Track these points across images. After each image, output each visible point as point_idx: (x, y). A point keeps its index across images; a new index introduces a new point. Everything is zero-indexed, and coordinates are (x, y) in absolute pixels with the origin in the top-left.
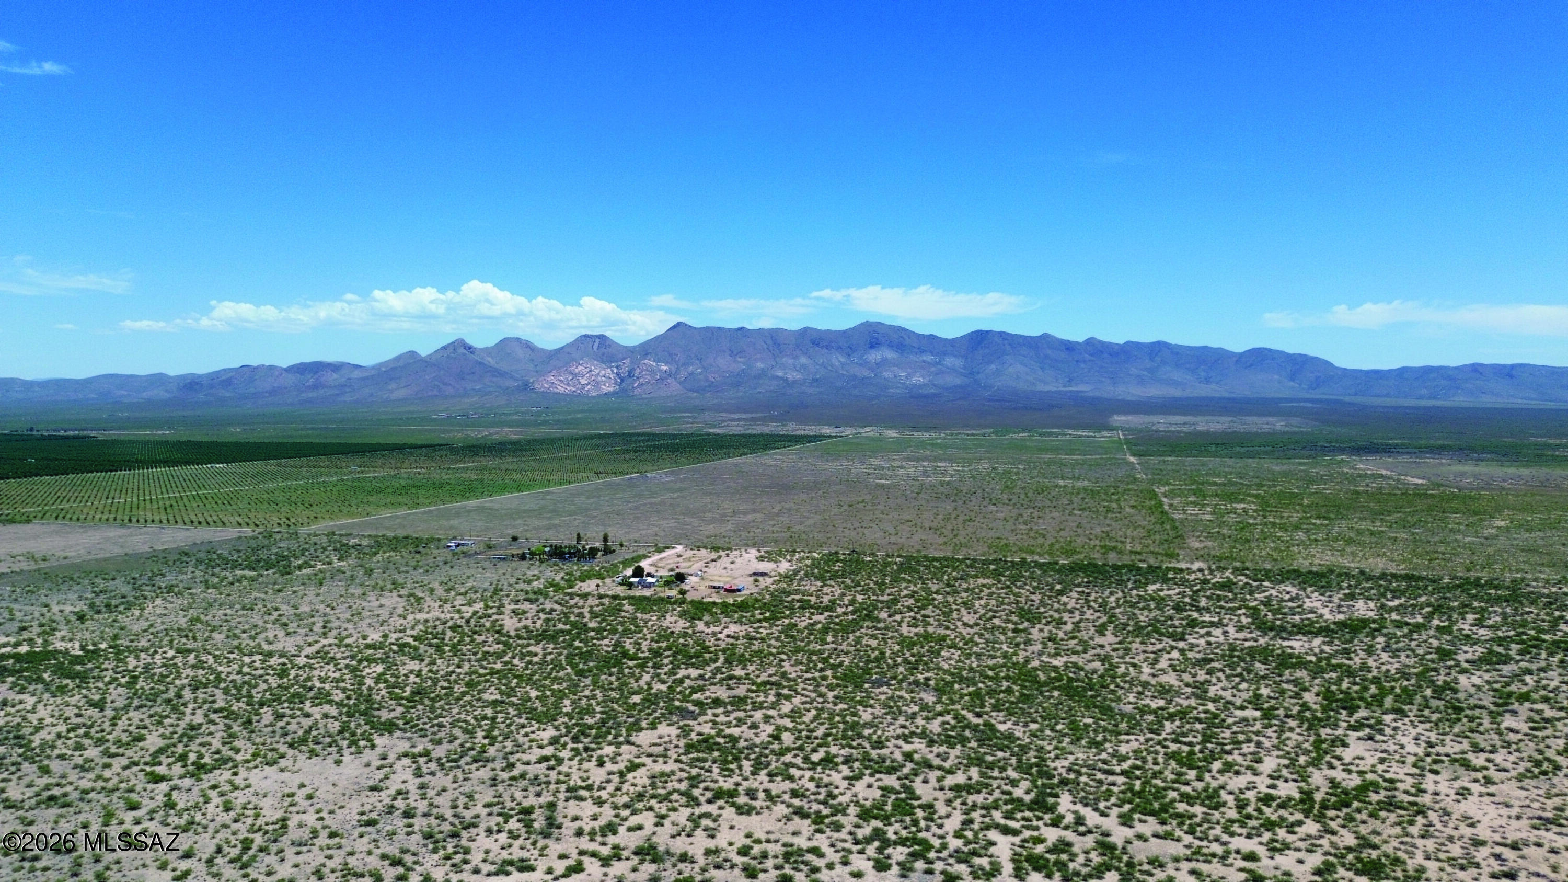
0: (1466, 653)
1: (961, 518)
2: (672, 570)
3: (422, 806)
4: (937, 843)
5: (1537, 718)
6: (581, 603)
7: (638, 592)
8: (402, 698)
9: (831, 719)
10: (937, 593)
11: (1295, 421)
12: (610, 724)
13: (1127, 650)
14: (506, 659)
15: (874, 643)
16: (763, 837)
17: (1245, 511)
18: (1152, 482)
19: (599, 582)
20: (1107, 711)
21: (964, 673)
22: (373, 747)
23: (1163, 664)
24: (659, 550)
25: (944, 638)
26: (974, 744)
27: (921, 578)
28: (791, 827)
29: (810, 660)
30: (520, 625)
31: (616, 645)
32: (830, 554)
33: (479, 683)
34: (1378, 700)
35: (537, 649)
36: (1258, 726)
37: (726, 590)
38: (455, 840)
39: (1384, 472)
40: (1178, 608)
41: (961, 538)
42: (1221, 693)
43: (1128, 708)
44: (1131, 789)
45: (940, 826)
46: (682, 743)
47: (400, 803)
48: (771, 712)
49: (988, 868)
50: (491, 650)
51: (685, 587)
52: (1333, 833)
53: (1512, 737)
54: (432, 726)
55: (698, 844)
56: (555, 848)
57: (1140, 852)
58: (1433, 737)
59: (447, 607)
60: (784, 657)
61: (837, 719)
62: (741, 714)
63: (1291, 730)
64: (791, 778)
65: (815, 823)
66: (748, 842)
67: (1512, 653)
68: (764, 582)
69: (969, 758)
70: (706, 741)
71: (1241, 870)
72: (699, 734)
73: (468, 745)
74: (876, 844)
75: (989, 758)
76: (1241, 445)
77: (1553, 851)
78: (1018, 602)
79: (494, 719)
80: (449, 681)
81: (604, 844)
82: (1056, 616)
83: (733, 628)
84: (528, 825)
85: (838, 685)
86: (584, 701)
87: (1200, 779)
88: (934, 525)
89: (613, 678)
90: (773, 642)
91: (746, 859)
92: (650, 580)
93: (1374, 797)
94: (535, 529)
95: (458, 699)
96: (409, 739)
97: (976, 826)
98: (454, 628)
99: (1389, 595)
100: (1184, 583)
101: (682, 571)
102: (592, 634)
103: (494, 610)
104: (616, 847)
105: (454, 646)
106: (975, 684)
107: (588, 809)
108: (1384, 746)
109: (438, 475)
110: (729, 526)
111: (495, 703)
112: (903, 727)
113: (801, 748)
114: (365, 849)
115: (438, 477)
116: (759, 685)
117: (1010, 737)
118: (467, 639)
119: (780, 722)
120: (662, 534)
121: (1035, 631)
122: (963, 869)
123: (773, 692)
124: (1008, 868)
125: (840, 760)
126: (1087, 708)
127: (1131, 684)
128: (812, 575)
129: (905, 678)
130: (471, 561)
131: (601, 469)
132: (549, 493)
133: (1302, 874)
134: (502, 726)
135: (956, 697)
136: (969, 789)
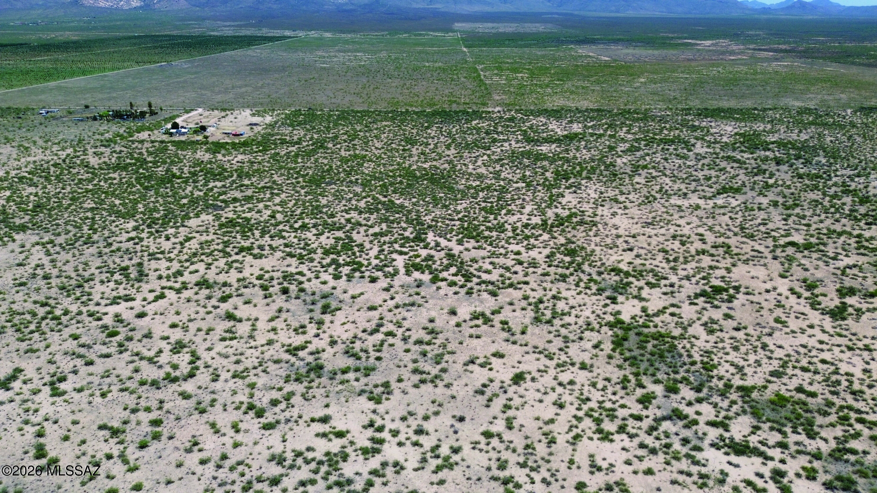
0: (622, 147)
1: (372, 87)
2: (197, 124)
3: (55, 272)
4: (365, 263)
5: (649, 176)
6: (140, 146)
7: (177, 138)
8: (28, 210)
9: (304, 204)
10: (360, 131)
11: (549, 26)
12: (170, 216)
13: (461, 157)
14: (95, 182)
15: (326, 161)
16: (270, 269)
17: (522, 78)
18: (475, 63)
19: (150, 133)
20: (451, 189)
21: (377, 175)
22: (14, 241)
23: (479, 163)
24: (188, 112)
25: (365, 156)
26: (383, 212)
27: (350, 123)
28: (286, 262)
29: (289, 173)
30: (100, 161)
31: (167, 171)
32: (296, 111)
33: (79, 198)
34: (580, 173)
35: (116, 175)
36: (524, 191)
37: (233, 135)
38: (81, 289)
39: (591, 54)
40: (487, 133)
41: (372, 98)
42: (507, 176)
43: (462, 187)
44: (463, 227)
45: (367, 254)
46: (217, 224)
47: (39, 271)
48: (268, 203)
49: (392, 272)
50: (84, 177)
51: (206, 134)
52: (555, 238)
53: (638, 186)
54: (52, 225)
55: (233, 277)
56: (146, 287)
57: (467, 256)
58: (603, 189)
59: (48, 152)
60: (273, 172)
61: (307, 204)
62: (251, 206)
63: (539, 191)
64: (284, 238)
65: (299, 259)
66: (262, 272)
67: (642, 146)
68: (256, 129)
69: (381, 219)
70: (231, 221)
71: (513, 260)
72: (226, 218)
73: (79, 235)
74: (334, 266)
75: (392, 218)
76: (522, 40)
77: (650, 237)
78: (404, 134)
79: (93, 219)
80: (58, 198)
81: (176, 282)
82: (425, 141)
83: (240, 157)
84: (127, 276)
85: (307, 186)
86: (151, 205)
87: (495, 219)
88: (357, 91)
89: (168, 190)
90: (266, 164)
91: (261, 282)
92: (183, 130)
93: (574, 220)
94: (100, 100)
95: (66, 209)
96: (38, 234)
97: (386, 253)
98: (55, 165)
99: (589, 120)
100: (491, 119)
101: (204, 124)
102: (150, 165)
103: (81, 153)
104: (183, 283)
105: (57, 177)
106: (383, 180)
107: (163, 264)
108: (581, 195)
109: (23, 65)
110: (231, 95)
111: (92, 209)
112: (345, 206)
113: (288, 221)
114: (23, 298)
115: (23, 67)
116: (259, 189)
117: (402, 206)
118: (66, 172)
119: (274, 208)
120: (187, 101)
121: (414, 150)
122: (379, 274)
123: (268, 192)
124: (402, 271)
125: (310, 226)
126: (441, 188)
127: (463, 174)
128: (286, 123)
129: (344, 180)
130: (59, 122)
131: (140, 60)
132: (105, 76)
133: (541, 258)
134: (100, 222)
135: (373, 188)
136: (382, 234)
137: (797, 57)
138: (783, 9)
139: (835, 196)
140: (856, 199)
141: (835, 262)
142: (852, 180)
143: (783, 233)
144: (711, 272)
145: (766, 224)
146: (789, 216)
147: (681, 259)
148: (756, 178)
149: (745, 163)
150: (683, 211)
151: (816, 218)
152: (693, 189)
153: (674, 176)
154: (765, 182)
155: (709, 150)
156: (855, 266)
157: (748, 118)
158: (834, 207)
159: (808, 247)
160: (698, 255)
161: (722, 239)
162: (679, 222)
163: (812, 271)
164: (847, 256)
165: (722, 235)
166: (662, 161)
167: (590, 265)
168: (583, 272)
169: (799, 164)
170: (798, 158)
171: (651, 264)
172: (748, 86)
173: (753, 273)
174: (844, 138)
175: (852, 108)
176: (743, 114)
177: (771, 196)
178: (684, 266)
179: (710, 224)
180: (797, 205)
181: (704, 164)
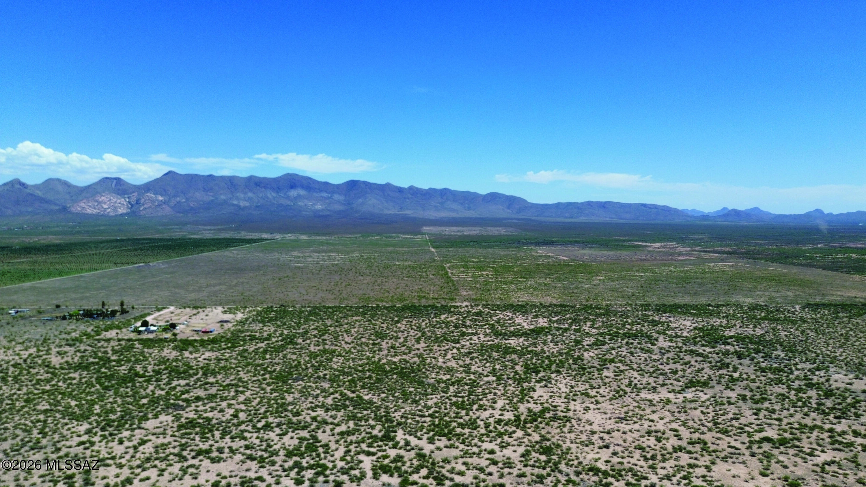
0: (587, 341)
1: (344, 284)
2: (167, 321)
4: (330, 465)
5: (617, 370)
6: (106, 345)
7: (145, 336)
9: (268, 403)
10: (331, 326)
11: (510, 229)
12: (127, 417)
13: (431, 350)
14: (54, 383)
15: (294, 357)
16: (227, 474)
17: (487, 275)
18: (442, 261)
19: (118, 331)
20: (421, 383)
21: (346, 370)
23: (449, 356)
24: (159, 310)
25: (334, 351)
26: (351, 408)
27: (321, 318)
28: (245, 466)
29: (256, 370)
30: (63, 361)
31: (131, 369)
32: (268, 308)
33: (34, 399)
34: (549, 367)
35: (76, 375)
36: (495, 385)
37: (203, 332)
39: (550, 254)
40: (456, 327)
41: (344, 295)
42: (477, 369)
43: (432, 381)
44: (433, 424)
45: (332, 456)
46: (176, 425)
48: (232, 402)
49: (359, 475)
50: (43, 378)
51: (175, 331)
52: (530, 435)
53: (607, 380)
57: (438, 456)
58: (573, 383)
59: (10, 352)
60: (240, 369)
61: (273, 402)
62: (213, 405)
63: (510, 385)
64: (245, 439)
65: (259, 462)
66: (218, 478)
67: (607, 340)
68: (227, 326)
69: (348, 416)
70: (191, 422)
71: (487, 459)
72: (187, 418)
73: (27, 439)
74: (296, 470)
75: (359, 415)
76: (485, 241)
77: (624, 433)
78: (375, 329)
79: (45, 421)
80: (12, 400)
82: (395, 334)
83: (207, 355)
85: (273, 383)
86: (109, 405)
87: (467, 415)
88: (329, 288)
89: (129, 390)
90: (233, 361)
92: (152, 328)
93: (548, 415)
94: (72, 299)
95: (19, 411)
97: (352, 453)
98: (15, 366)
99: (553, 315)
100: (459, 313)
101: (174, 322)
102: (114, 363)
103: (44, 352)
105: (15, 377)
106: (351, 375)
107: (112, 471)
108: (552, 390)
110: (205, 294)
111: (46, 411)
112: (311, 403)
113: (251, 421)
115: (2, 268)
116: (224, 387)
117: (371, 402)
118: (25, 372)
119: (238, 407)
120: (160, 300)
121: (384, 344)
122: (345, 478)
123: (233, 390)
124: (370, 474)
125: (274, 425)
126: (411, 383)
127: (433, 368)
128: (257, 320)
129: (312, 375)
130: (27, 322)
131: (119, 261)
132: (82, 277)
133: (516, 458)
134: (52, 425)
135: (341, 383)
136: (348, 433)
137: (740, 258)
138: (720, 216)
139: (799, 390)
140: (820, 392)
141: (813, 458)
142: (813, 374)
143: (756, 428)
144: (691, 470)
145: (738, 419)
146: (759, 410)
147: (659, 457)
148: (721, 372)
149: (708, 357)
150: (654, 405)
151: (785, 413)
152: (661, 383)
153: (641, 370)
154: (730, 376)
155: (671, 344)
156: (833, 462)
157: (705, 313)
158: (801, 401)
159: (783, 442)
160: (676, 452)
161: (696, 436)
162: (652, 417)
163: (792, 468)
164: (822, 451)
165: (697, 430)
166: (628, 355)
167: (567, 464)
168: (560, 472)
169: (759, 357)
170: (757, 352)
171: (629, 463)
172: (700, 284)
173: (734, 472)
174: (797, 333)
175: (799, 304)
176: (699, 310)
177: (738, 390)
178: (662, 465)
179: (683, 419)
180: (765, 399)
181: (668, 358)
